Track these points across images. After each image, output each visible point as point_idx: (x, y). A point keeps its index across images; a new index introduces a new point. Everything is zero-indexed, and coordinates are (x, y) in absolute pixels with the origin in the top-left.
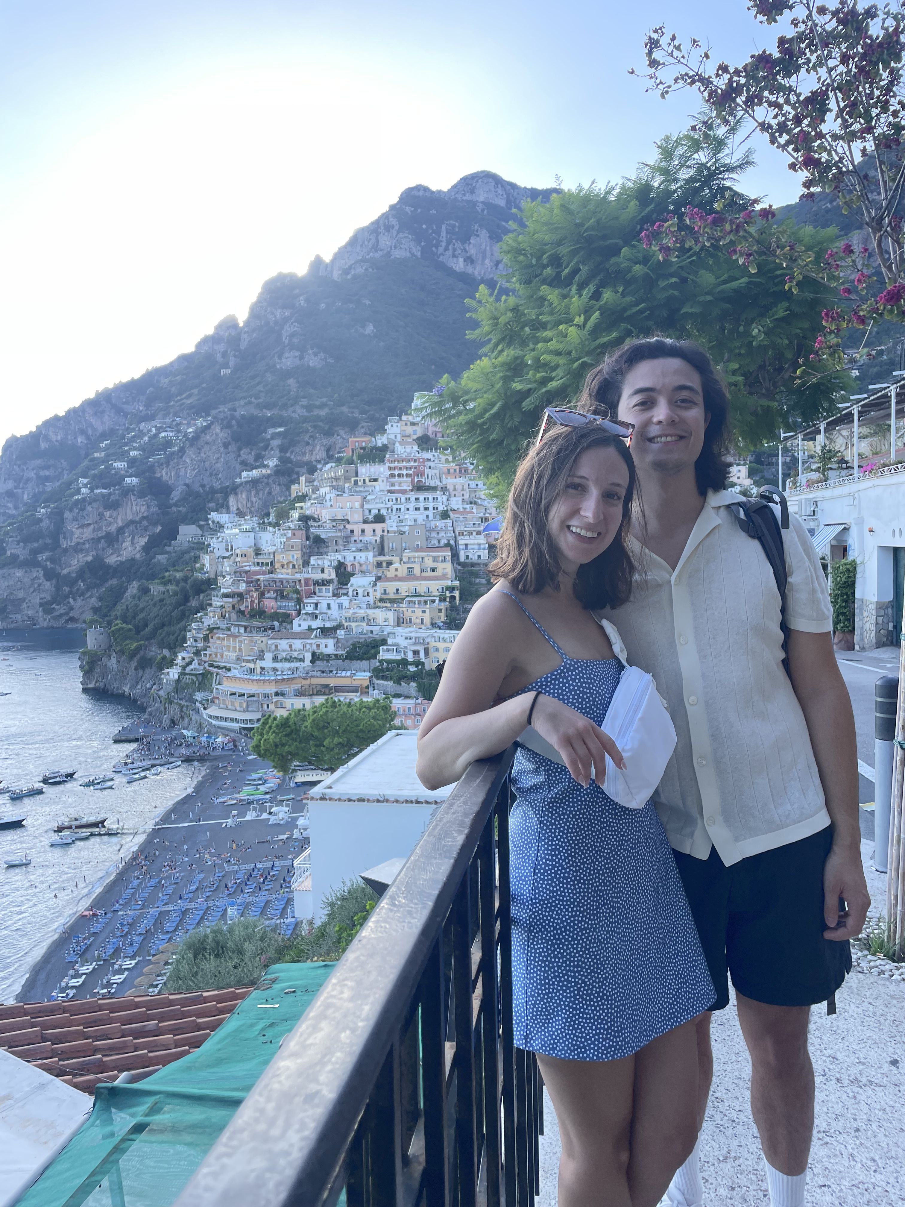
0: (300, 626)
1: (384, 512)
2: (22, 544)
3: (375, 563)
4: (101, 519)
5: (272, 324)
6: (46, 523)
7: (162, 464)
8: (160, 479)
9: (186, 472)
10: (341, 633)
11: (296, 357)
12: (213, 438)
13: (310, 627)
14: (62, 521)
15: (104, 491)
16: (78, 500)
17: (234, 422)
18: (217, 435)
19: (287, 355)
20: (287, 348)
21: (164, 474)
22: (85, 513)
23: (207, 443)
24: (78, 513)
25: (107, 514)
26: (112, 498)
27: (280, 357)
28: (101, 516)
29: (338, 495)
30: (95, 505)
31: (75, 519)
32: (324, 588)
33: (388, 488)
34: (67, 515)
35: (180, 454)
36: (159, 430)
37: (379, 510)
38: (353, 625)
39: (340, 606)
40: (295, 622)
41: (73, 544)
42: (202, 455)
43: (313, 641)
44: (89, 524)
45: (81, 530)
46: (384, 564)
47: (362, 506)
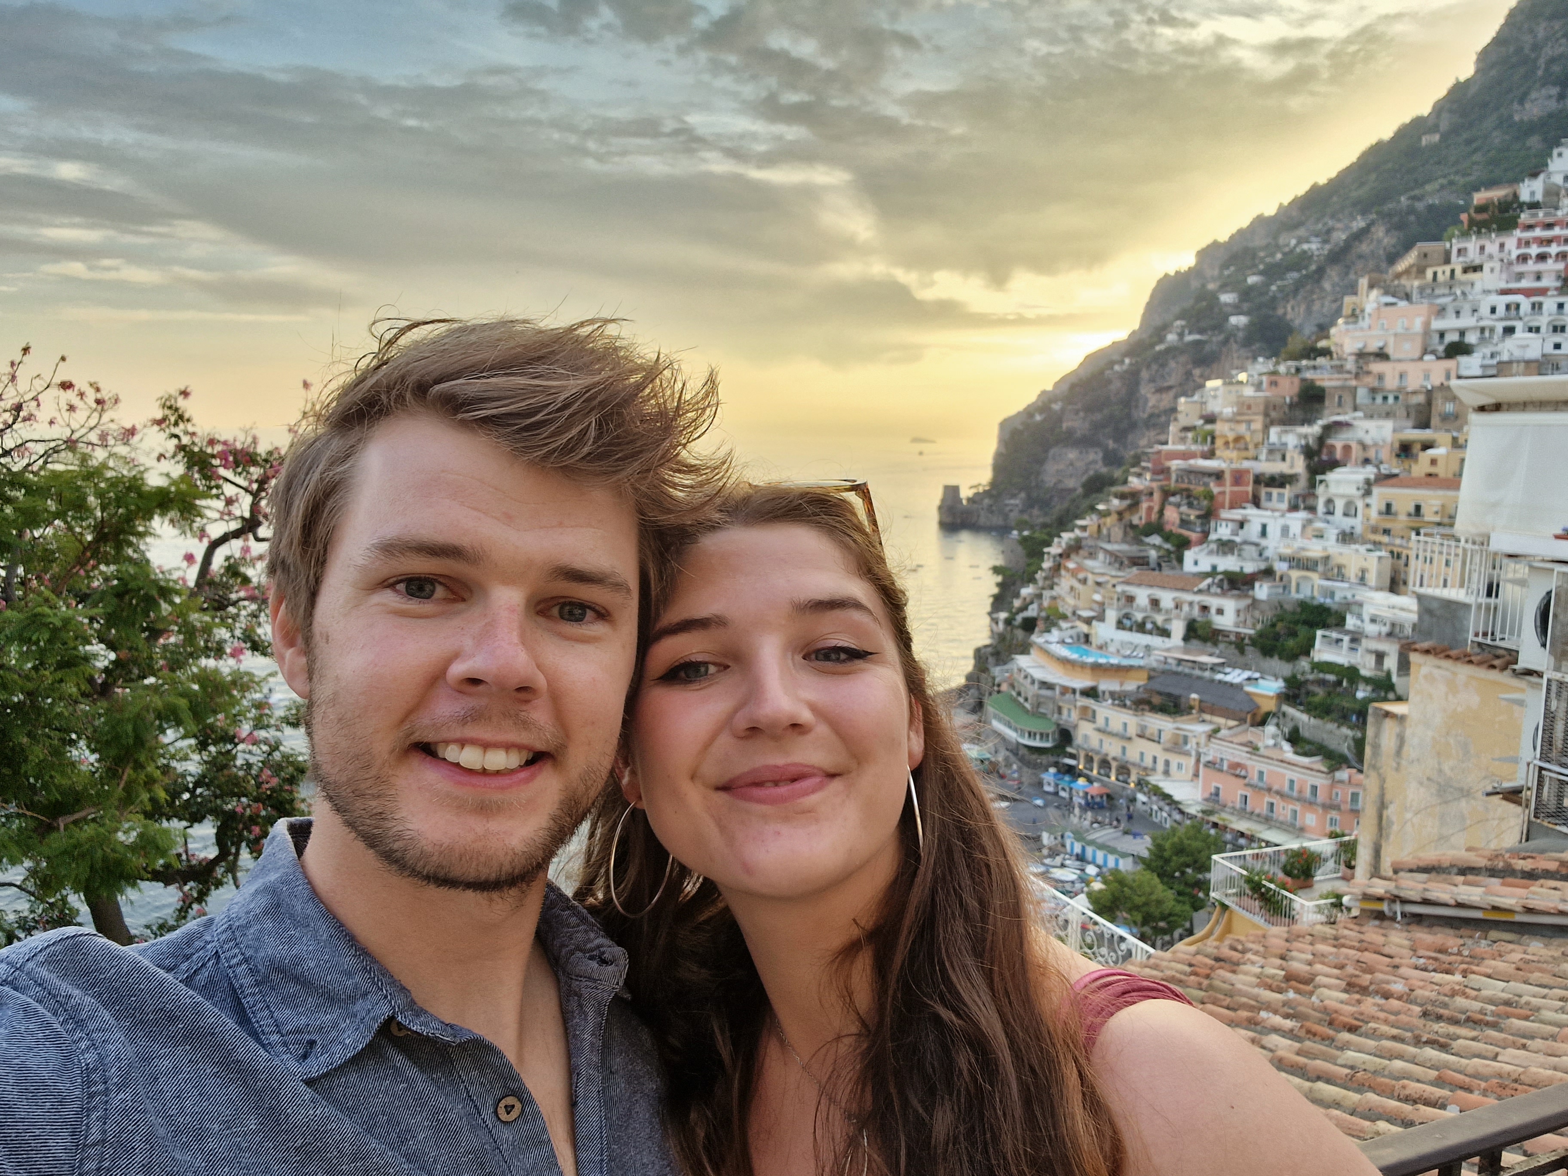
0: (1196, 563)
1: (1472, 338)
2: (1082, 414)
3: (1397, 445)
4: (1187, 379)
5: (1526, 51)
6: (1116, 385)
7: (1287, 295)
8: (1281, 319)
9: (1323, 306)
10: (1262, 591)
11: (1550, 97)
12: (1371, 247)
13: (1214, 568)
14: (1137, 383)
15: (1197, 337)
16: (1160, 352)
17: (1412, 218)
18: (1379, 241)
19: (1534, 95)
20: (1537, 85)
21: (1289, 309)
22: (1167, 369)
23: (1360, 257)
24: (1157, 371)
25: (1197, 372)
26: (1207, 348)
27: (1522, 101)
28: (1188, 374)
29: (1387, 304)
30: (1182, 359)
31: (1152, 380)
32: (1275, 492)
33: (1503, 285)
34: (1145, 374)
35: (1316, 276)
36: (1300, 241)
37: (1462, 333)
38: (1295, 574)
39: (1285, 530)
40: (1189, 556)
41: (1145, 416)
42: (1352, 276)
43: (1197, 598)
44: (1169, 388)
45: (1158, 396)
46: (1417, 448)
47: (1427, 324)
